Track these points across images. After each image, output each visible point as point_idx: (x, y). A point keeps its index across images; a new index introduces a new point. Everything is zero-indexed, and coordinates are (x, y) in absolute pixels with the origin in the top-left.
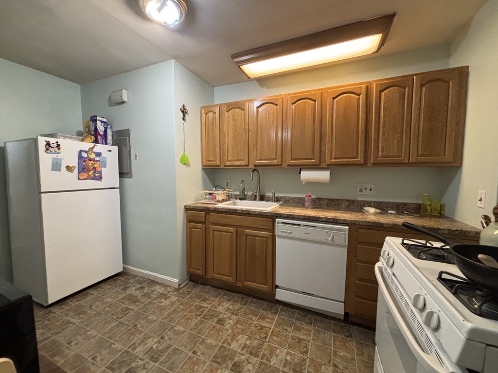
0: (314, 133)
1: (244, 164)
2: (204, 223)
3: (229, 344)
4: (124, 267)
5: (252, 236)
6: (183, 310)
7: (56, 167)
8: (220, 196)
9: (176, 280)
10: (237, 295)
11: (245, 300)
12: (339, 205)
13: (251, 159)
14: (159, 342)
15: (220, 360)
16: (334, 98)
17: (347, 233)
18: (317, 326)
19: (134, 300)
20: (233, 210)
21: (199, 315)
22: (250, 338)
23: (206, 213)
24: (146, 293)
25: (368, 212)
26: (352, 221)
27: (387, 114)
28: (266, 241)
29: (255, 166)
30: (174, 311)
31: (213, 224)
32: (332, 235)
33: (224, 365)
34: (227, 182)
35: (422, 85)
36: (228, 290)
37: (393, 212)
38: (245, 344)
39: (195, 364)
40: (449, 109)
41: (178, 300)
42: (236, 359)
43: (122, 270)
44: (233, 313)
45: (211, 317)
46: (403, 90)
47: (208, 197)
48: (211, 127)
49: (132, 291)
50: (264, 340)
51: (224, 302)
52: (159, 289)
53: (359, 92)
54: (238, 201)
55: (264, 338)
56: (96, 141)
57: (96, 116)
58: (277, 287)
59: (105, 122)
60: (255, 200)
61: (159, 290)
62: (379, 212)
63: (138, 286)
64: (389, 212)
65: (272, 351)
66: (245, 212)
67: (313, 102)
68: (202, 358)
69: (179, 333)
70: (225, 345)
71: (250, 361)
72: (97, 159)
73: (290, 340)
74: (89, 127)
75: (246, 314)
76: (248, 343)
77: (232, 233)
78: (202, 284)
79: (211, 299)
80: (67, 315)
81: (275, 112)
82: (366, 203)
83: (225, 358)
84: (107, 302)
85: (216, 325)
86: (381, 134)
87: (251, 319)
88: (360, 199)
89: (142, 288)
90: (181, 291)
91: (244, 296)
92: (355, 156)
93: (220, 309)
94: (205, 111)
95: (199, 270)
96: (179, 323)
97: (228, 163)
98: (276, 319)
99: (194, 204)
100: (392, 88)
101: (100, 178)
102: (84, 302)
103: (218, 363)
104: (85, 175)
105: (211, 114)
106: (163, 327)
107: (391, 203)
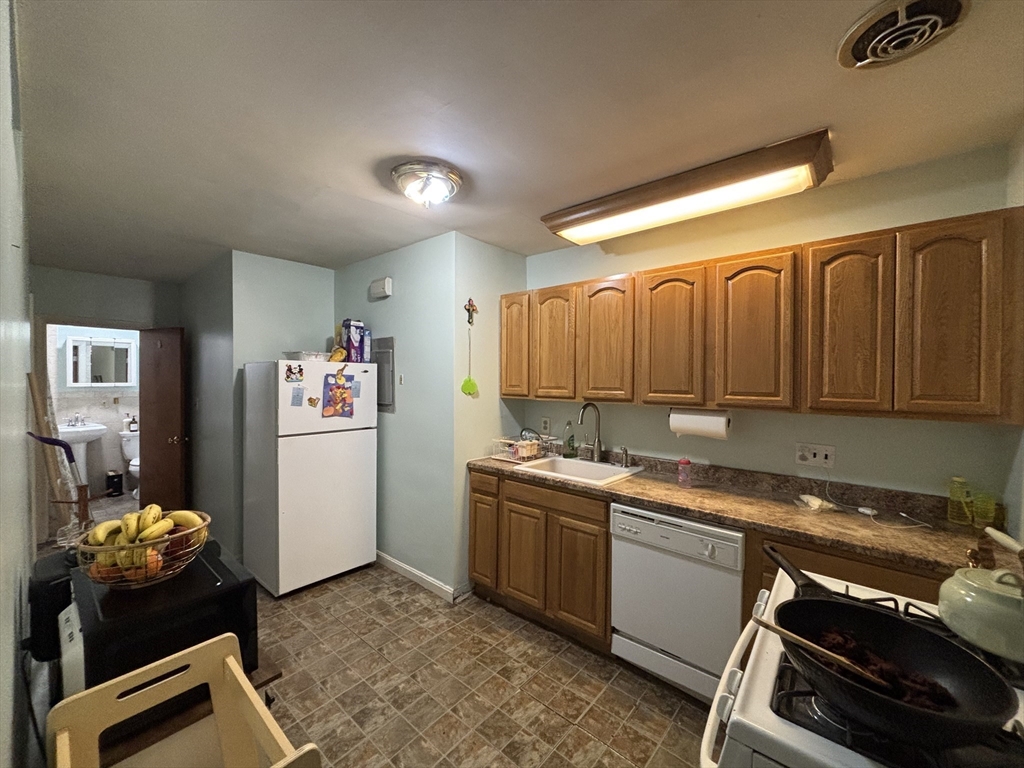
0: (691, 343)
1: (567, 395)
2: (495, 496)
3: (511, 712)
4: (378, 556)
5: (572, 529)
6: (452, 641)
7: (297, 400)
8: (524, 450)
9: (450, 589)
10: (547, 633)
11: (558, 644)
12: (755, 483)
13: (579, 386)
14: (408, 681)
15: (491, 732)
16: (728, 279)
17: (739, 546)
18: (682, 721)
19: (383, 609)
20: (540, 478)
21: (476, 654)
22: (547, 710)
23: (499, 479)
24: (404, 603)
25: (807, 504)
26: (749, 523)
27: (839, 309)
28: (595, 543)
29: (586, 399)
30: (439, 640)
31: (509, 499)
32: (710, 546)
33: (495, 742)
34: (545, 423)
35: (916, 250)
36: (532, 621)
37: (868, 511)
38: (537, 719)
39: (451, 726)
40: (984, 302)
41: (448, 622)
42: (516, 738)
43: (373, 559)
44: (530, 663)
45: (493, 661)
46: (873, 260)
47: (507, 449)
48: (515, 330)
49: (384, 596)
50: (570, 720)
51: (521, 640)
52: (423, 599)
53: (777, 268)
54: (561, 458)
55: (571, 716)
56: (348, 359)
57: (350, 320)
58: (614, 630)
59: (362, 328)
60: (592, 459)
61: (423, 601)
62: (830, 509)
63: (394, 589)
64: (861, 510)
65: (580, 742)
66: (559, 484)
67: (689, 287)
68: (464, 721)
69: (439, 676)
70: (504, 711)
71: (537, 747)
72: (348, 385)
73: (619, 731)
74: (340, 335)
75: (552, 668)
76: (542, 717)
77: (538, 519)
78: (492, 602)
79: (501, 631)
80: (299, 615)
81: (621, 303)
82: (814, 485)
83: (498, 732)
84: (348, 607)
85: (498, 676)
86: (826, 349)
87: (560, 679)
88: (802, 475)
89: (399, 593)
90: (456, 608)
91: (559, 637)
92: (773, 391)
93: (511, 651)
94: (507, 302)
95: (486, 576)
96: (442, 661)
97: (541, 392)
98: (604, 690)
99: (483, 460)
100: (847, 258)
101: (351, 414)
102: (323, 599)
103: (487, 735)
104: (331, 410)
105: (515, 308)
106: (418, 660)
107: (873, 489)
